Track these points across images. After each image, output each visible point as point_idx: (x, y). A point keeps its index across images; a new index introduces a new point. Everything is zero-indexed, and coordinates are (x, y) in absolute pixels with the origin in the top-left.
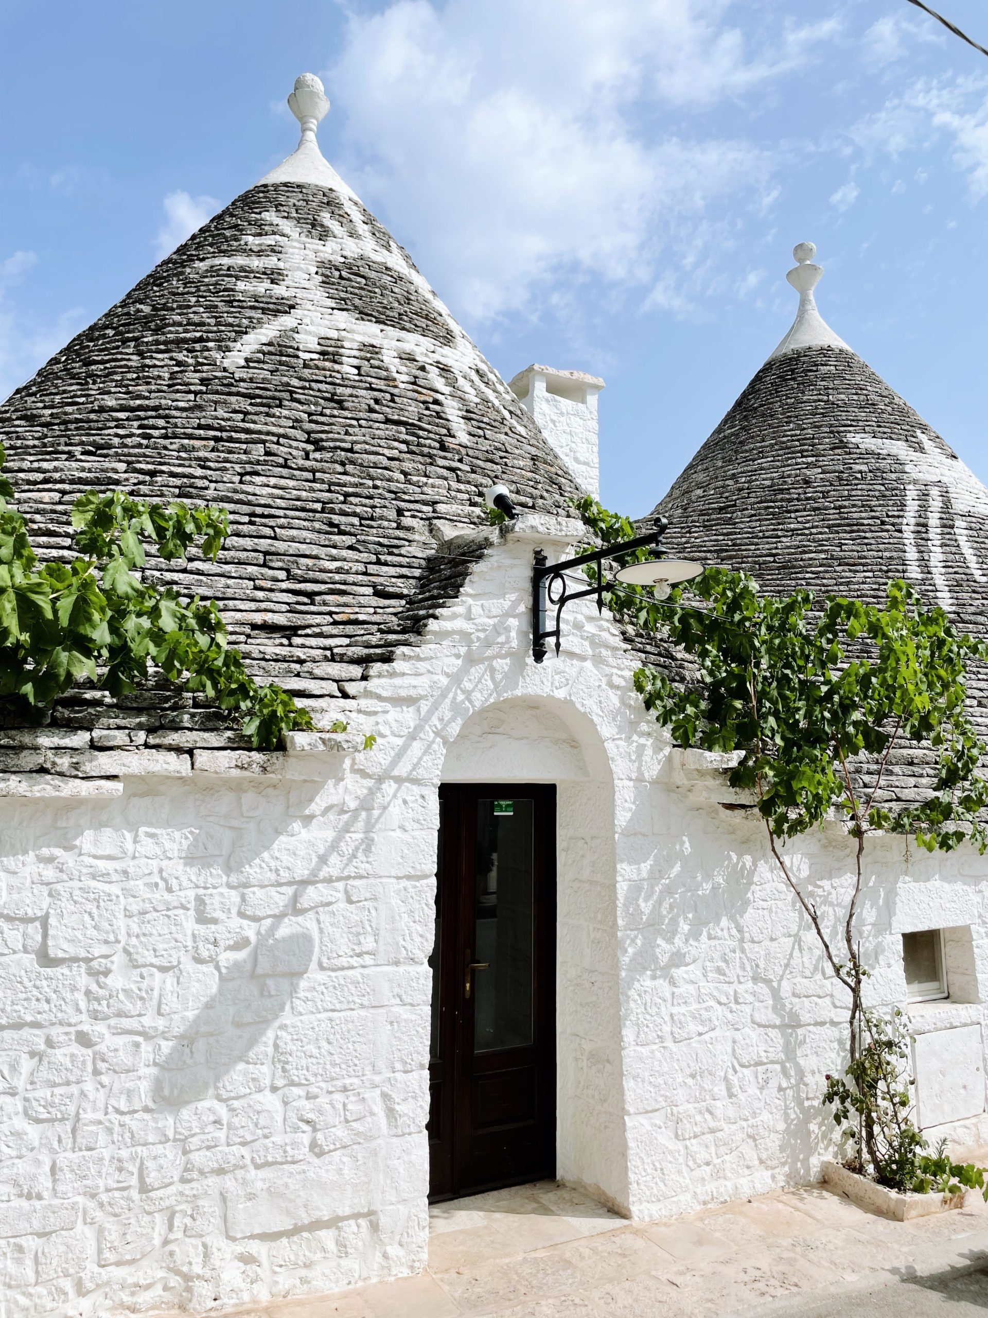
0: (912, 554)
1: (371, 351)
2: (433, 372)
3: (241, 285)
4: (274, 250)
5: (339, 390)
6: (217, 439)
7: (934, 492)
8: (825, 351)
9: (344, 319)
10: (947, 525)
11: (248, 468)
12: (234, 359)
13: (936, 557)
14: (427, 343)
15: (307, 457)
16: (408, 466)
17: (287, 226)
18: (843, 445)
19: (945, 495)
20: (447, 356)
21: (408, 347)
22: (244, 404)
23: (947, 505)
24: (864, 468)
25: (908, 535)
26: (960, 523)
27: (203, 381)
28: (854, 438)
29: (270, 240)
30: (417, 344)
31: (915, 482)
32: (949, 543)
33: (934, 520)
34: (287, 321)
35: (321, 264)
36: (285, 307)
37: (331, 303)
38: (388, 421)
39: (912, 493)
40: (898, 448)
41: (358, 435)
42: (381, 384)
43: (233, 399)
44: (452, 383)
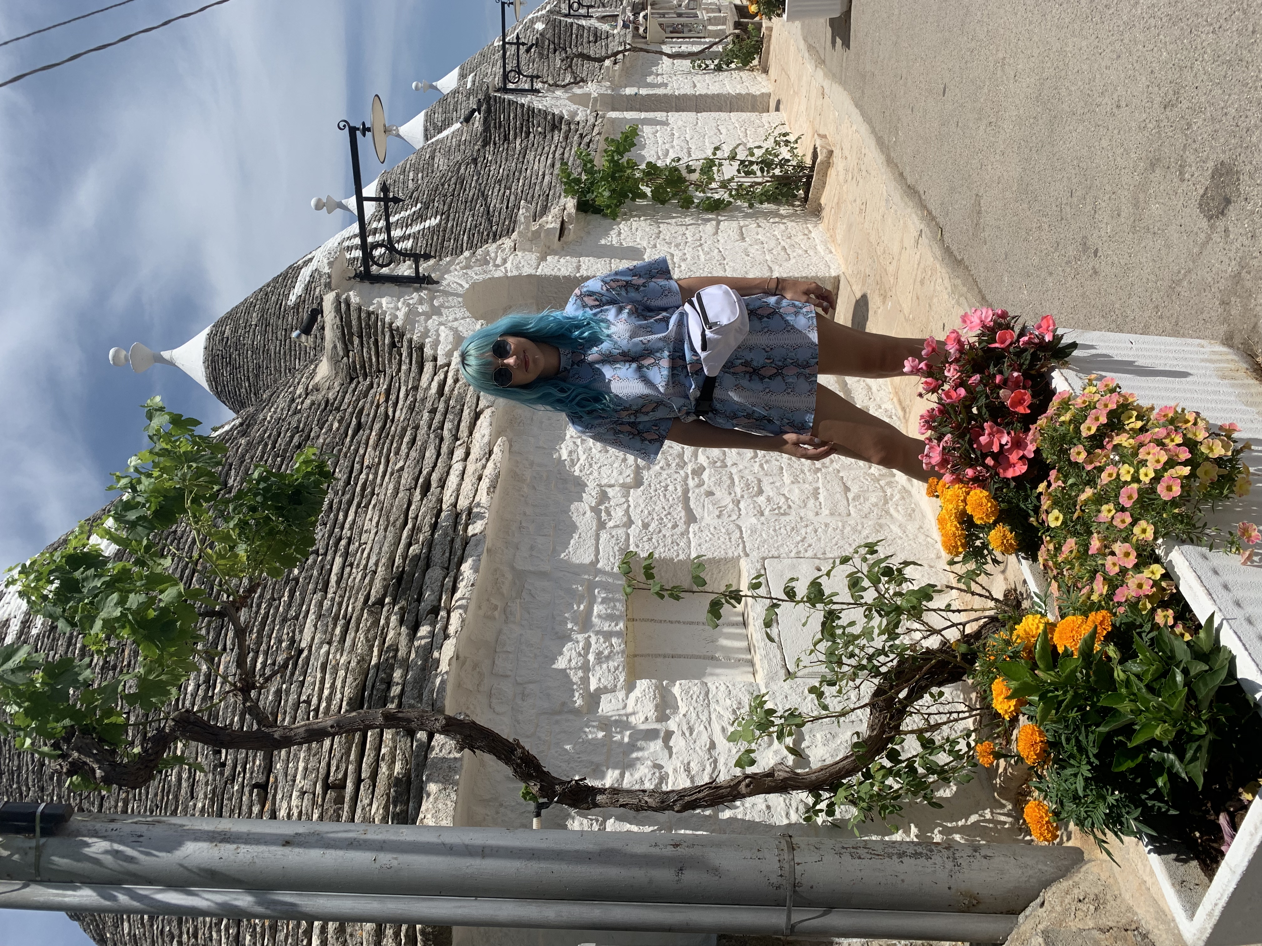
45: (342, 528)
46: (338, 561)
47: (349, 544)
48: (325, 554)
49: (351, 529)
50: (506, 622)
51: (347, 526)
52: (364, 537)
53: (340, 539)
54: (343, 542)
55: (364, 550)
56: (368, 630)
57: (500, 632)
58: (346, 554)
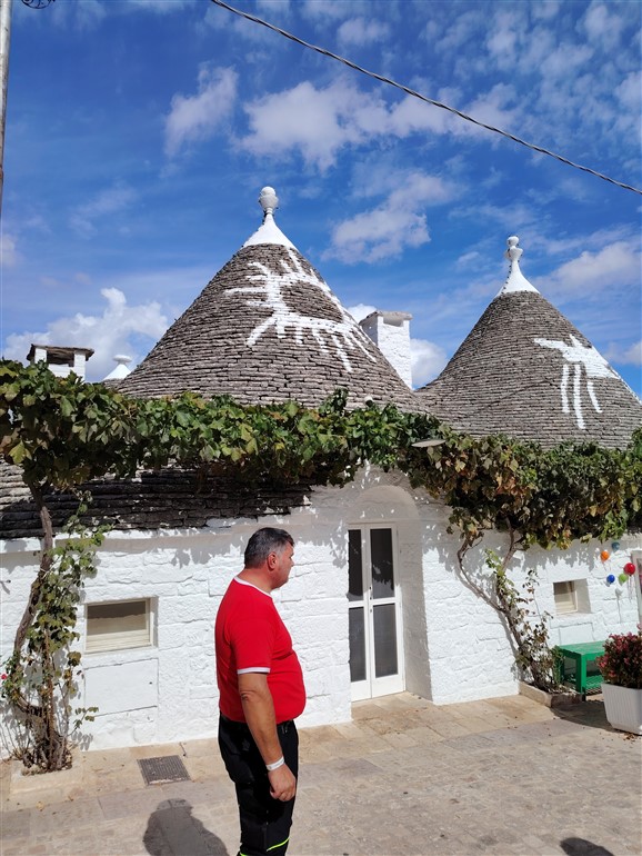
0: (565, 400)
1: (307, 331)
2: (335, 337)
3: (248, 303)
4: (261, 283)
5: (296, 352)
6: (248, 380)
7: (577, 367)
8: (523, 294)
9: (294, 316)
10: (584, 385)
11: (263, 393)
12: (251, 341)
13: (577, 402)
14: (330, 322)
15: (285, 386)
16: (327, 386)
17: (265, 269)
18: (532, 344)
19: (583, 368)
20: (339, 328)
21: (322, 326)
22: (257, 363)
23: (584, 374)
24: (542, 356)
25: (564, 391)
26: (590, 383)
27: (239, 353)
28: (537, 341)
29: (258, 277)
30: (325, 324)
31: (568, 363)
32: (584, 394)
33: (577, 382)
34: (271, 321)
35: (282, 288)
36: (270, 313)
37: (287, 308)
38: (317, 365)
39: (566, 369)
40: (559, 345)
41: (306, 374)
42: (312, 347)
43: (253, 361)
44: (342, 342)
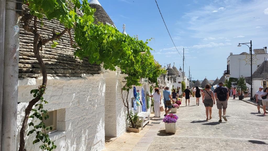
45: (68, 47)
46: (62, 47)
47: (65, 48)
48: (63, 43)
49: (68, 49)
50: (53, 87)
51: (69, 48)
52: (67, 52)
53: (66, 46)
54: (65, 47)
55: (64, 52)
56: (49, 57)
57: (51, 86)
58: (63, 48)
